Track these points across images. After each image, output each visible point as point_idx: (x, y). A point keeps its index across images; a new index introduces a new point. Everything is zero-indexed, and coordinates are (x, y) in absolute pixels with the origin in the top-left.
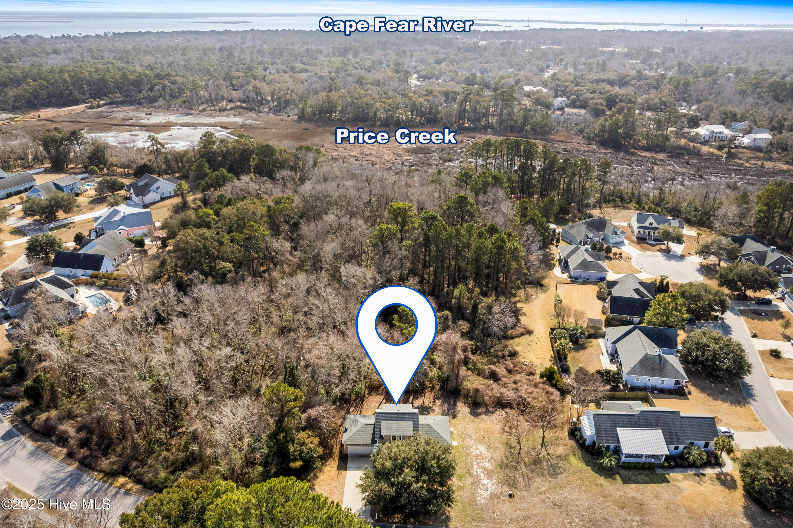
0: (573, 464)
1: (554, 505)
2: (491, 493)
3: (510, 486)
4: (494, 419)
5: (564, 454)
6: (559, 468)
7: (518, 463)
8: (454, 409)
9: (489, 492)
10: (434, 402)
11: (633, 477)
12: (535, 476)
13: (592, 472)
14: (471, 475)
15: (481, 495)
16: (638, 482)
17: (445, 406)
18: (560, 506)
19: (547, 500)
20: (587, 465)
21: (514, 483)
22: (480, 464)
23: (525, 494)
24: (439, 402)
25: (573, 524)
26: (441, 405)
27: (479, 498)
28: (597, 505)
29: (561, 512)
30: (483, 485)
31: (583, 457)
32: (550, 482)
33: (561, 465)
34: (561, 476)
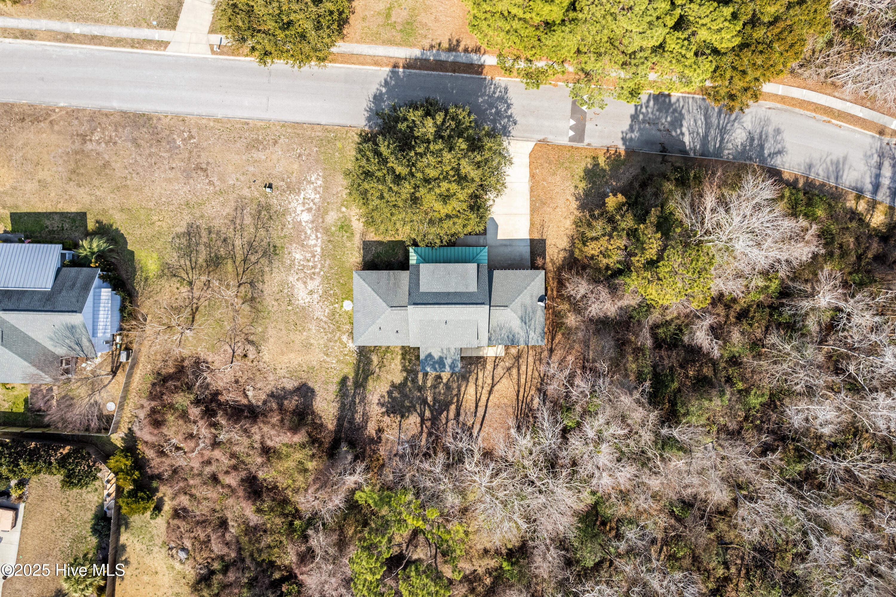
0: (155, 255)
1: (205, 170)
2: (299, 194)
3: (268, 207)
4: (271, 377)
5: (163, 281)
6: (180, 248)
7: (245, 260)
8: (343, 407)
9: (302, 196)
10: (380, 430)
11: (67, 226)
12: (224, 230)
13: (129, 238)
14: (327, 231)
15: (315, 189)
16: (63, 215)
17: (358, 418)
18: (198, 168)
19: (215, 179)
20: (132, 253)
21: (260, 212)
22: (309, 255)
23: (246, 192)
24: (371, 429)
25: (186, 135)
26: (366, 418)
27: (319, 182)
28: (140, 170)
29: (199, 156)
30: (309, 210)
31: (134, 271)
32: (202, 217)
33: (175, 254)
34: (182, 229)
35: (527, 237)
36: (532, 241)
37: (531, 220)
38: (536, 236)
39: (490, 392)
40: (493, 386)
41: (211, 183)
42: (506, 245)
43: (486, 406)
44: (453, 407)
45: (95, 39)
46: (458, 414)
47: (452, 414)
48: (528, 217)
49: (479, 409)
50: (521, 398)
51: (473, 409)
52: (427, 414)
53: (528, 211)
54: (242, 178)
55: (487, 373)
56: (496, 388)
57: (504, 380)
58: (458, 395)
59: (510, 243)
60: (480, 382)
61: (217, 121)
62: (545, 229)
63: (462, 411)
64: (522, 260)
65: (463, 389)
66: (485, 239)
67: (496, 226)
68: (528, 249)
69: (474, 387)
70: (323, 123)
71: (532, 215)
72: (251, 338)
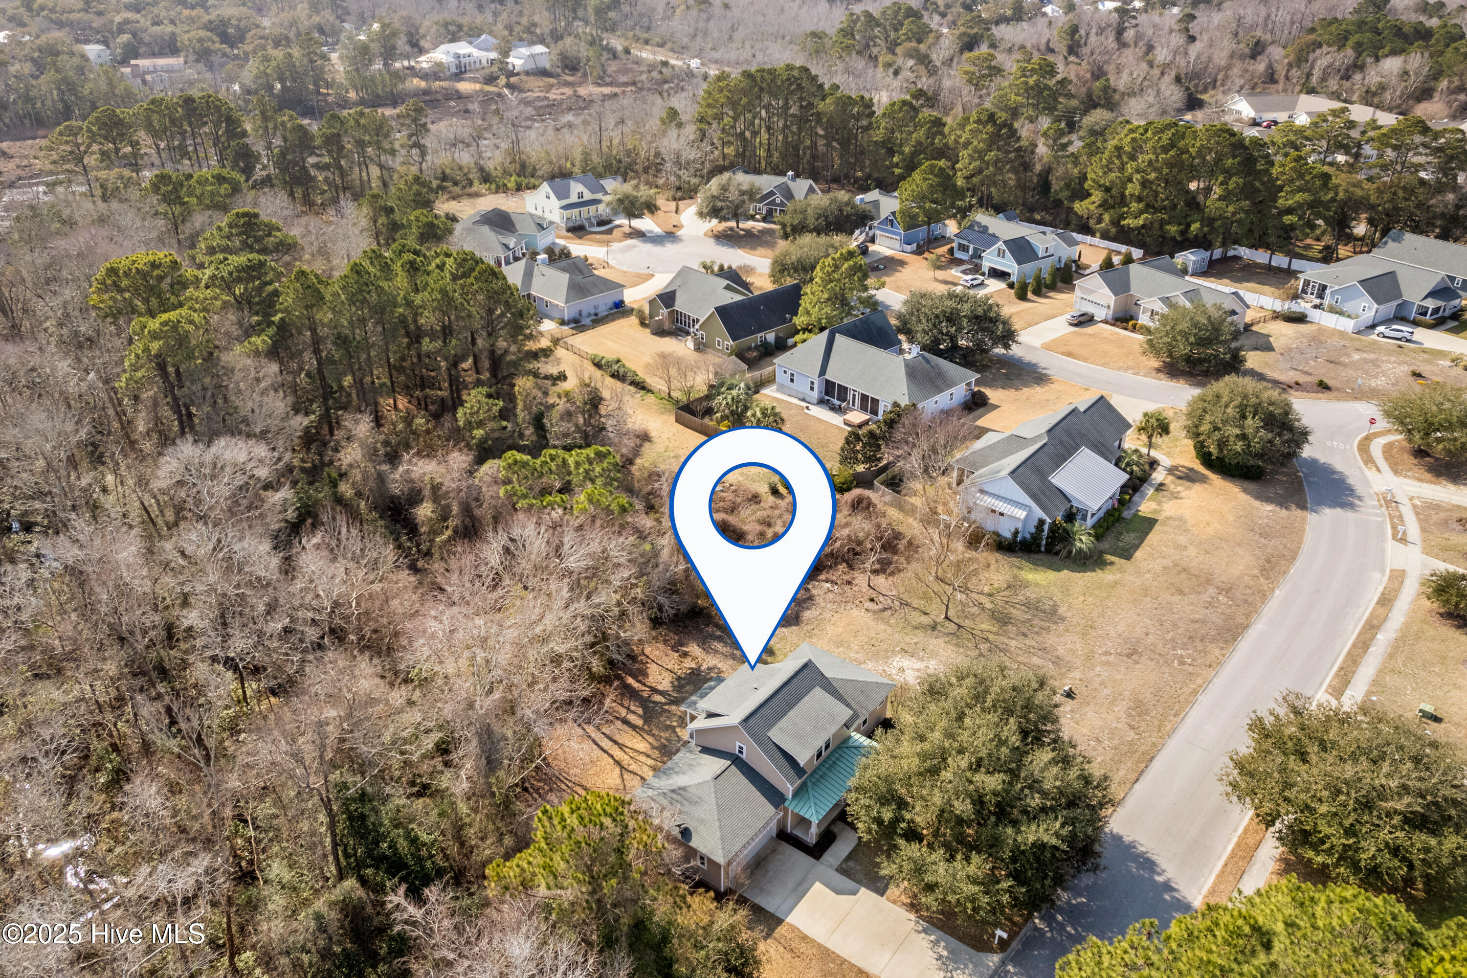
0: (1043, 583)
1: (1128, 656)
5: (1008, 577)
6: (1039, 601)
7: (986, 639)
11: (1121, 544)
12: (1038, 639)
13: (1078, 575)
16: (1135, 546)
18: (1135, 652)
19: (1111, 658)
20: (1057, 570)
23: (1076, 674)
25: (1188, 660)
28: (1160, 611)
29: (1151, 659)
31: (1035, 564)
32: (1067, 631)
33: (1033, 596)
34: (1062, 610)
35: (789, 920)
36: (780, 921)
37: (813, 941)
38: (781, 930)
39: (618, 763)
40: (622, 767)
41: (1107, 653)
42: (800, 884)
43: (605, 751)
44: (639, 722)
45: (1363, 644)
46: (625, 722)
47: (632, 718)
48: (821, 940)
49: (610, 743)
50: (577, 789)
51: (617, 737)
52: (658, 698)
53: (829, 945)
54: (1098, 679)
55: (646, 769)
56: (617, 770)
57: (618, 781)
58: (649, 733)
59: (800, 891)
60: (643, 758)
61: (1195, 692)
62: (781, 949)
63: (626, 727)
64: (762, 890)
65: (651, 739)
66: (831, 866)
67: (838, 892)
68: (770, 908)
69: (642, 749)
70: (1137, 786)
71: (820, 946)
72: (889, 612)
